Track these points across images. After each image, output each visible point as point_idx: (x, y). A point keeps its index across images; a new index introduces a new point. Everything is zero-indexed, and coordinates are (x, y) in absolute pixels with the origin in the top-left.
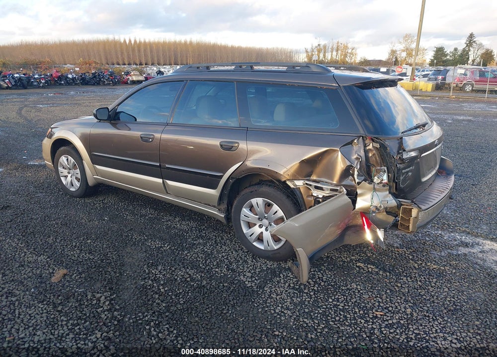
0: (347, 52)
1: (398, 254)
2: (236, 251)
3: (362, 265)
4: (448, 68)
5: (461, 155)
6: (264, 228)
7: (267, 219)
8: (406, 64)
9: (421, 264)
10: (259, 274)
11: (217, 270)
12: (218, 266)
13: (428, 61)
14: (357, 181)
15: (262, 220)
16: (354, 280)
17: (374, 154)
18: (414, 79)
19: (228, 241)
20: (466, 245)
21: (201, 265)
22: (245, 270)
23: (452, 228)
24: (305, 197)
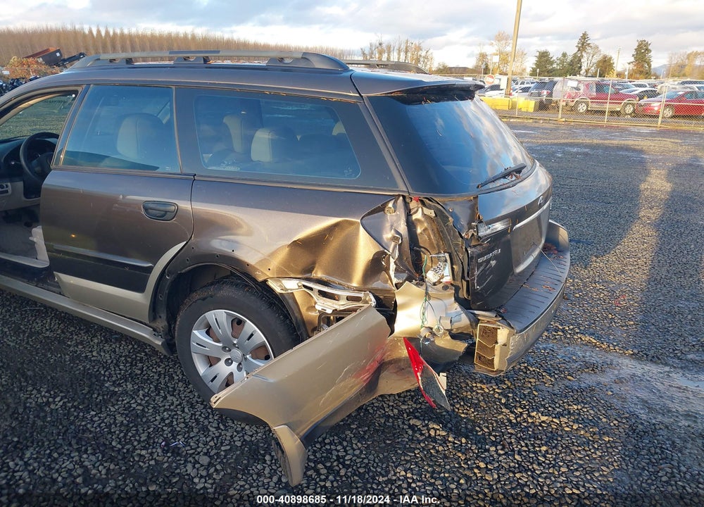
0: (420, 56)
1: (482, 395)
2: (192, 406)
3: (418, 423)
4: (556, 79)
5: (577, 208)
6: (235, 365)
7: (238, 348)
8: (500, 74)
9: (521, 413)
10: (225, 456)
11: (143, 452)
12: (149, 444)
13: (529, 70)
14: (395, 281)
15: (230, 350)
16: (402, 458)
17: (425, 230)
18: (510, 94)
19: (180, 384)
20: (593, 368)
21: (114, 444)
22: (199, 450)
23: (569, 336)
24: (303, 310)
